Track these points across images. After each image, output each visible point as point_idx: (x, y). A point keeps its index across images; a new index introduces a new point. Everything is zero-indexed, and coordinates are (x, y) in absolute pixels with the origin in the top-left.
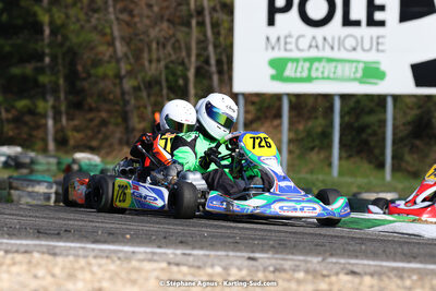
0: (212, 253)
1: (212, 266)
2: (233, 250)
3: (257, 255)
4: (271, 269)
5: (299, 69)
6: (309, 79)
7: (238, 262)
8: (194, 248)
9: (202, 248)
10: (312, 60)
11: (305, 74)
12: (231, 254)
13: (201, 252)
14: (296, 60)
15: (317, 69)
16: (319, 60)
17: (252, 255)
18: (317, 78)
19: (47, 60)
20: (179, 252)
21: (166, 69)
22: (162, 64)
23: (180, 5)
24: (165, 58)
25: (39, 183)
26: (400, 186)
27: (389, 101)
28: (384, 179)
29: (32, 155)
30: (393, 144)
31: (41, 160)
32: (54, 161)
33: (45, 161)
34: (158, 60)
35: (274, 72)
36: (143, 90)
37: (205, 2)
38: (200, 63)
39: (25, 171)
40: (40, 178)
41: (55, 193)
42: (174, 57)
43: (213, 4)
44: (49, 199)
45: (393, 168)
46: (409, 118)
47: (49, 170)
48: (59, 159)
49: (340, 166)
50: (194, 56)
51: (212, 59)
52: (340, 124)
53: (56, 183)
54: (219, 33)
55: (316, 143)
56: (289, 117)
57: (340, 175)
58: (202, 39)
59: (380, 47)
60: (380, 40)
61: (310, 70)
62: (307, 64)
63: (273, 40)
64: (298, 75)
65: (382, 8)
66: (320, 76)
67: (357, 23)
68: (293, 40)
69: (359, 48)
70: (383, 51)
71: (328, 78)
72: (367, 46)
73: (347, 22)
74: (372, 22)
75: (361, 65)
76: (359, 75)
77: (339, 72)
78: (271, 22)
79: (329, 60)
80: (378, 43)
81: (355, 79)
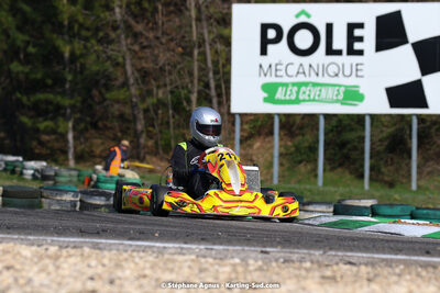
0: (231, 248)
1: (233, 257)
2: (247, 245)
3: (268, 249)
4: (282, 260)
5: (288, 93)
6: (297, 101)
7: (253, 255)
8: (214, 244)
9: (221, 244)
10: (299, 85)
11: (293, 97)
12: (246, 248)
13: (221, 247)
15: (304, 93)
16: (306, 84)
17: (264, 249)
18: (304, 101)
19: (67, 86)
20: (202, 247)
21: (172, 92)
22: (169, 88)
23: (184, 37)
24: (171, 84)
25: (67, 192)
26: (377, 194)
27: (368, 120)
28: (363, 187)
29: (57, 168)
30: (371, 157)
31: (64, 172)
32: (74, 173)
33: (67, 173)
34: (165, 85)
35: (266, 95)
36: (152, 112)
37: (206, 36)
38: (201, 88)
39: (51, 182)
40: (66, 188)
41: (81, 201)
42: (179, 83)
43: (212, 36)
44: (75, 206)
45: (371, 179)
46: (385, 135)
47: (70, 181)
48: (79, 171)
49: (324, 177)
50: (196, 81)
51: (212, 84)
52: (325, 141)
53: (81, 192)
54: (218, 61)
55: (304, 157)
56: (280, 134)
57: (325, 184)
58: (203, 66)
59: (359, 73)
60: (359, 67)
61: (298, 93)
62: (295, 88)
63: (265, 67)
64: (287, 98)
65: (360, 39)
66: (307, 98)
67: (339, 53)
68: (283, 67)
69: (340, 75)
70: (362, 77)
71: (314, 100)
72: (347, 72)
73: (330, 51)
74: (351, 52)
75: (342, 89)
76: (341, 97)
77: (323, 95)
78: (264, 52)
79: (315, 85)
80: (357, 69)
81: (337, 101)
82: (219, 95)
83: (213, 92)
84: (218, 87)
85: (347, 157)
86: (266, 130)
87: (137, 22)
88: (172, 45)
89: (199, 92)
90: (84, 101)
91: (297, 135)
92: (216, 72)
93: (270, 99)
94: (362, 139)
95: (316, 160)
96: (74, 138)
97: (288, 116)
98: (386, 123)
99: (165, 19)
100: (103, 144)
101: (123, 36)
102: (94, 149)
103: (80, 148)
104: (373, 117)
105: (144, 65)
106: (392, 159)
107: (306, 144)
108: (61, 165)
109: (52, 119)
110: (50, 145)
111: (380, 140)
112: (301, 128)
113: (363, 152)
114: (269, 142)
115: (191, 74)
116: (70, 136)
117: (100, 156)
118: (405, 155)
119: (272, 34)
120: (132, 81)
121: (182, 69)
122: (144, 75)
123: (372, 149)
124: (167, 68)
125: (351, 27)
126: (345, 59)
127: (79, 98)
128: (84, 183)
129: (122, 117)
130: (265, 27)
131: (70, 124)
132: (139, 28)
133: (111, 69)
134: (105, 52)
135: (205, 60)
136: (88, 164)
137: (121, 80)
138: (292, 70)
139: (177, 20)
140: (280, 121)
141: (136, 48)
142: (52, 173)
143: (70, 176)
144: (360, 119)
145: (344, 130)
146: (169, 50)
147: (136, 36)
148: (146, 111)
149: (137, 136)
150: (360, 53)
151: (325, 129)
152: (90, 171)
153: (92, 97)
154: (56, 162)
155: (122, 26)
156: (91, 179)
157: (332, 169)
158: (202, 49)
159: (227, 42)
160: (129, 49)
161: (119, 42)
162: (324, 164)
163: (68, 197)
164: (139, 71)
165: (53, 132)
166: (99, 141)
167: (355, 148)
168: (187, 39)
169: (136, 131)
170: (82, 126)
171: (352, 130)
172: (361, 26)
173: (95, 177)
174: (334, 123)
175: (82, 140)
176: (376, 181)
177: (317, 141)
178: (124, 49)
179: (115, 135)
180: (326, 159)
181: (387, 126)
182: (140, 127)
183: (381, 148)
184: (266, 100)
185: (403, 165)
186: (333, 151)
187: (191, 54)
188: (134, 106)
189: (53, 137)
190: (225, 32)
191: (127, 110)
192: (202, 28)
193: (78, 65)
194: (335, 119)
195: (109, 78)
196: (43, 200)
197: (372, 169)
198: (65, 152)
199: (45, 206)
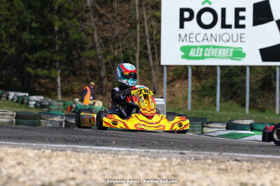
1: (162, 157)
2: (171, 149)
4: (193, 159)
5: (197, 52)
6: (203, 58)
8: (150, 148)
11: (200, 55)
14: (196, 47)
15: (207, 52)
17: (182, 152)
18: (207, 57)
19: (57, 48)
20: (143, 150)
21: (123, 52)
22: (121, 49)
23: (131, 17)
24: (122, 47)
25: (56, 115)
26: (254, 116)
27: (248, 69)
28: (245, 112)
29: (50, 100)
30: (250, 93)
31: (55, 103)
32: (61, 103)
33: (57, 104)
34: (119, 48)
35: (183, 54)
36: (111, 65)
37: (145, 16)
38: (142, 49)
39: (46, 109)
40: (56, 113)
41: (65, 121)
42: (127, 46)
43: (149, 16)
44: (62, 124)
45: (250, 107)
46: (259, 79)
47: (59, 109)
48: (64, 102)
49: (221, 106)
50: (138, 45)
51: (149, 47)
52: (221, 82)
53: (66, 116)
54: (152, 32)
55: (207, 93)
56: (192, 79)
57: (221, 110)
58: (143, 35)
59: (242, 40)
60: (242, 36)
61: (203, 52)
62: (202, 49)
63: (183, 36)
64: (197, 55)
65: (243, 18)
66: (209, 56)
67: (230, 27)
68: (194, 36)
69: (231, 40)
70: (244, 42)
71: (214, 57)
72: (235, 39)
73: (224, 26)
74: (238, 26)
75: (232, 50)
76: (231, 55)
77: (220, 54)
78: (182, 26)
79: (214, 47)
80: (241, 37)
81: (229, 57)
82: (153, 54)
83: (149, 52)
84: (152, 48)
85: (235, 93)
86: (183, 76)
87: (101, 8)
88: (124, 22)
89: (140, 52)
90: (67, 58)
91: (203, 79)
92: (151, 39)
93: (186, 56)
94: (244, 81)
95: (215, 95)
96: (62, 81)
97: (197, 67)
98: (260, 71)
99: (119, 5)
100: (79, 85)
101: (92, 17)
102: (74, 88)
103: (64, 88)
104: (251, 67)
105: (106, 35)
106: (263, 94)
107: (209, 85)
108: (53, 98)
109: (47, 69)
110: (45, 86)
111: (256, 82)
112: (206, 74)
113: (245, 90)
114: (185, 83)
115: (135, 40)
116: (59, 80)
117: (77, 93)
118: (272, 92)
119: (187, 15)
120: (98, 45)
121: (130, 37)
122: (106, 41)
123: (251, 88)
124: (120, 36)
125: (237, 10)
126: (234, 31)
127: (65, 56)
128: (67, 109)
129: (91, 68)
130: (182, 11)
131: (59, 72)
132: (103, 11)
133: (85, 37)
134: (81, 27)
135: (144, 31)
136: (70, 98)
137: (91, 44)
138: (200, 38)
139: (127, 6)
140: (192, 70)
141: (101, 24)
142: (47, 104)
143: (59, 105)
144: (243, 68)
145: (233, 76)
146: (121, 25)
147: (101, 16)
148: (107, 64)
149: (101, 80)
150: (243, 27)
151: (221, 75)
152: (71, 102)
153: (72, 56)
154: (50, 96)
155: (92, 10)
156: (72, 107)
157: (226, 101)
158: (142, 25)
159: (159, 20)
160: (96, 25)
161: (90, 20)
162: (221, 98)
163: (57, 119)
164: (102, 38)
165: (48, 77)
166: (77, 83)
167: (240, 88)
168: (133, 18)
169: (100, 76)
170: (66, 73)
171: (238, 76)
172: (243, 10)
173: (74, 106)
174: (226, 71)
175: (66, 82)
176: (254, 108)
177: (216, 83)
178: (93, 24)
179: (87, 79)
180: (221, 94)
181: (260, 73)
182: (103, 74)
183: (256, 87)
184: (183, 57)
185: (271, 98)
186: (226, 89)
187: (135, 28)
188: (99, 61)
189: (48, 80)
190: (157, 14)
191: (95, 63)
192: (142, 11)
193: (64, 35)
194: (227, 69)
195: (83, 43)
196: (41, 120)
197: (251, 101)
198: (55, 90)
199: (43, 125)
